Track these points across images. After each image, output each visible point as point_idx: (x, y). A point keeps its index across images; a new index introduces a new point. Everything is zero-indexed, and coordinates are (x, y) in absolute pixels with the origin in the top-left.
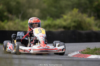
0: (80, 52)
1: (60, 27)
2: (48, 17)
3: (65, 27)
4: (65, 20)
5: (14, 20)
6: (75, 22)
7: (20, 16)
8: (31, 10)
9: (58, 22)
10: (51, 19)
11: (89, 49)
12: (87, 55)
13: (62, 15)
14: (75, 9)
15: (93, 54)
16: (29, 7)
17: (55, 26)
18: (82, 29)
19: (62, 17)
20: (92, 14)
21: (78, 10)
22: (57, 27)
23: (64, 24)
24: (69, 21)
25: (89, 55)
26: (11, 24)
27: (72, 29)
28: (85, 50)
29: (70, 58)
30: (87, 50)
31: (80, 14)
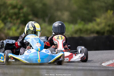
1: (92, 32)
2: (79, 21)
3: (98, 32)
4: (98, 24)
7: (47, 20)
8: (59, 13)
9: (90, 26)
10: (83, 23)
13: (95, 18)
14: (109, 11)
16: (57, 10)
17: (87, 30)
19: (95, 20)
22: (89, 32)
23: (97, 28)
24: (103, 25)
27: (106, 34)
29: (105, 68)
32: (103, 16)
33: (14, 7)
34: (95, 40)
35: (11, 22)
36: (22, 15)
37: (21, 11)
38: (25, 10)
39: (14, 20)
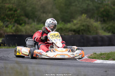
0: (87, 57)
2: (60, 22)
5: (31, 24)
6: (83, 26)
7: (36, 20)
8: (45, 15)
9: (69, 25)
10: (63, 23)
11: (96, 54)
12: (94, 59)
13: (72, 20)
14: (83, 15)
15: (99, 59)
16: (44, 12)
17: (66, 29)
18: (90, 32)
19: (73, 21)
20: (99, 19)
21: (86, 15)
22: (68, 30)
23: (74, 27)
24: (78, 25)
25: (95, 60)
26: (28, 27)
28: (91, 55)
30: (93, 55)
31: (88, 19)
32: (79, 18)
33: (11, 10)
34: (72, 38)
35: (8, 21)
36: (16, 15)
37: (16, 13)
38: (18, 11)
39: (10, 19)
